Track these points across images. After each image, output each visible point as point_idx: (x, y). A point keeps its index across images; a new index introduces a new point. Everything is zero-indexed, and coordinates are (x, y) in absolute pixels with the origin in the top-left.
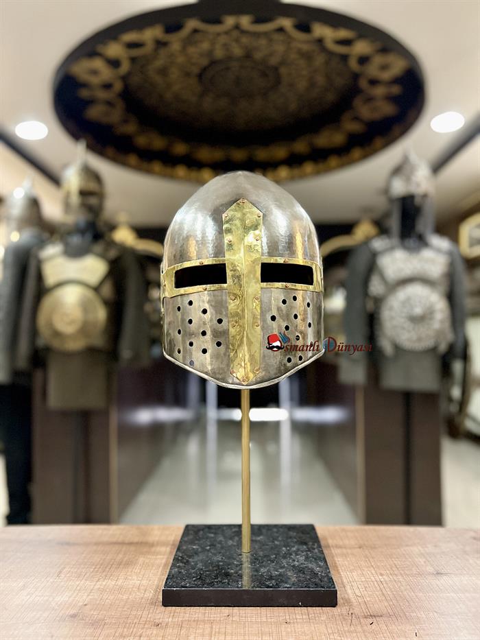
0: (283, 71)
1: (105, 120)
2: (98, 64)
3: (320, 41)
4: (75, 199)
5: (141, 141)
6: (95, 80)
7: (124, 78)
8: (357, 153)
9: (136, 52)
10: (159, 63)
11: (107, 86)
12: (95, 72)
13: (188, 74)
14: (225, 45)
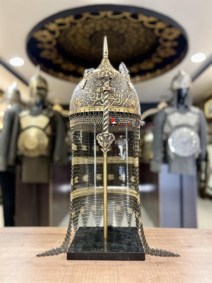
0: (126, 36)
1: (49, 57)
2: (46, 33)
3: (142, 23)
4: (35, 91)
5: (65, 67)
6: (44, 40)
7: (57, 39)
8: (158, 72)
9: (62, 28)
10: (72, 32)
11: (50, 43)
12: (44, 36)
13: (85, 37)
14: (101, 24)
